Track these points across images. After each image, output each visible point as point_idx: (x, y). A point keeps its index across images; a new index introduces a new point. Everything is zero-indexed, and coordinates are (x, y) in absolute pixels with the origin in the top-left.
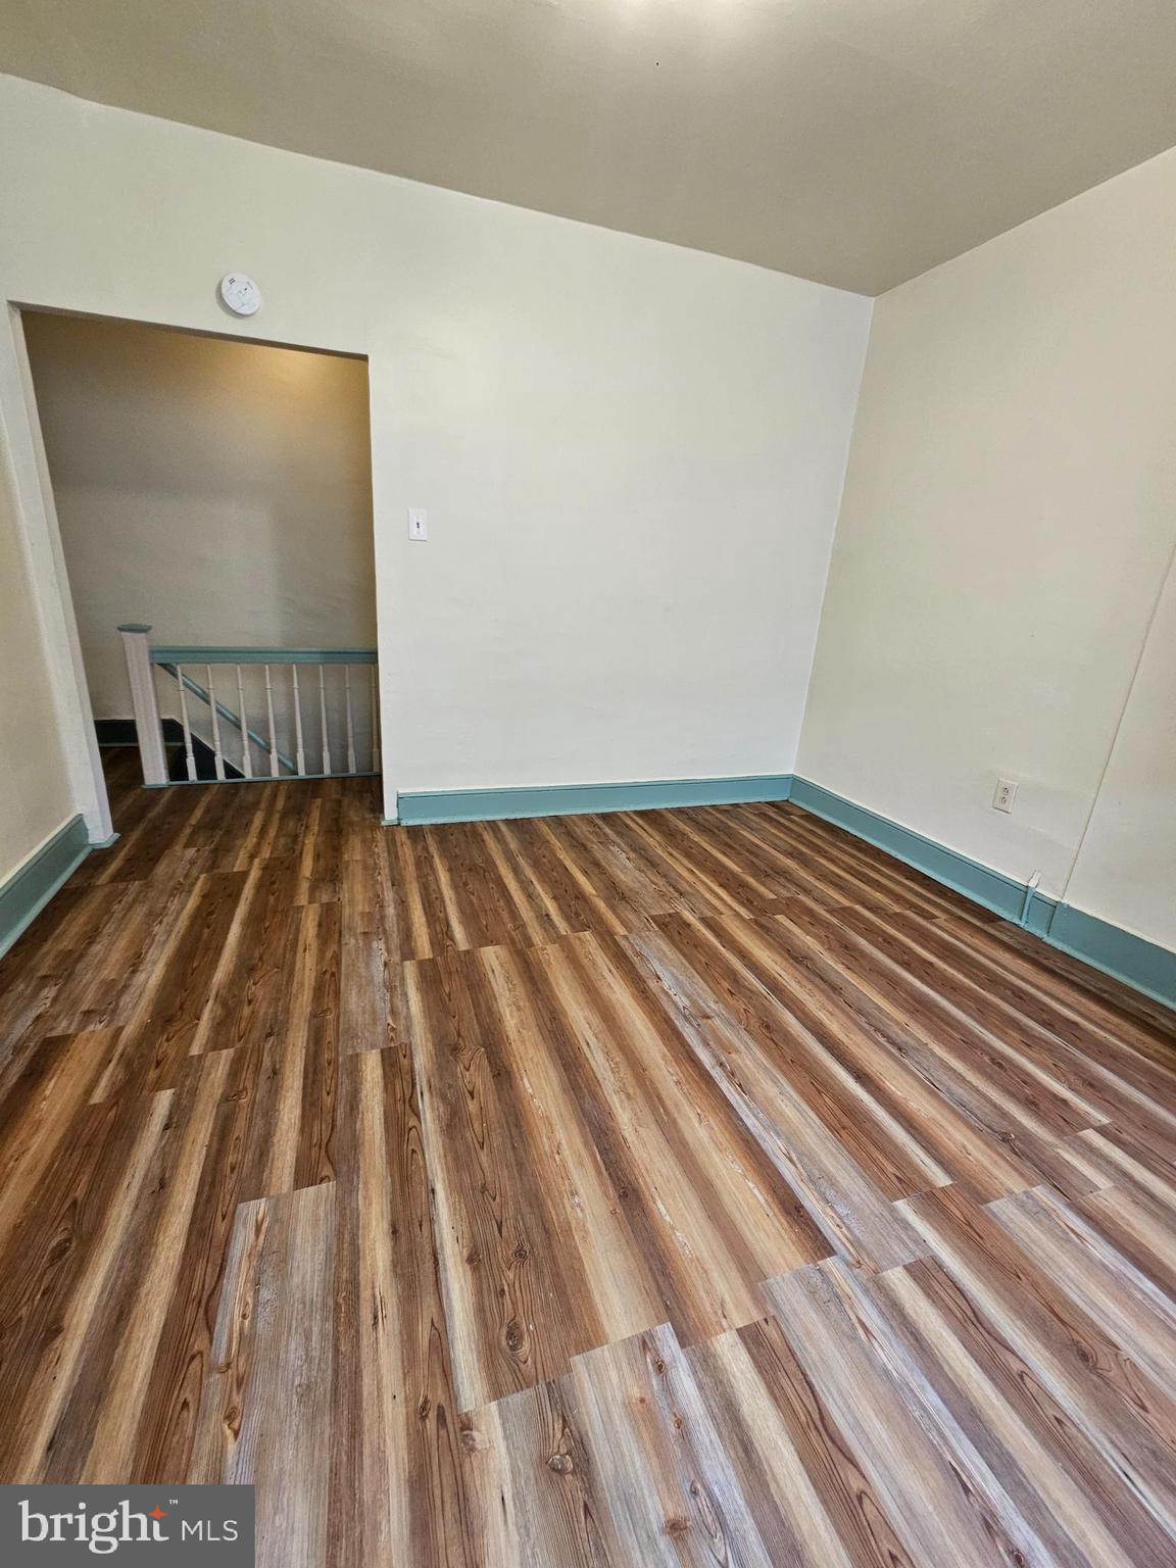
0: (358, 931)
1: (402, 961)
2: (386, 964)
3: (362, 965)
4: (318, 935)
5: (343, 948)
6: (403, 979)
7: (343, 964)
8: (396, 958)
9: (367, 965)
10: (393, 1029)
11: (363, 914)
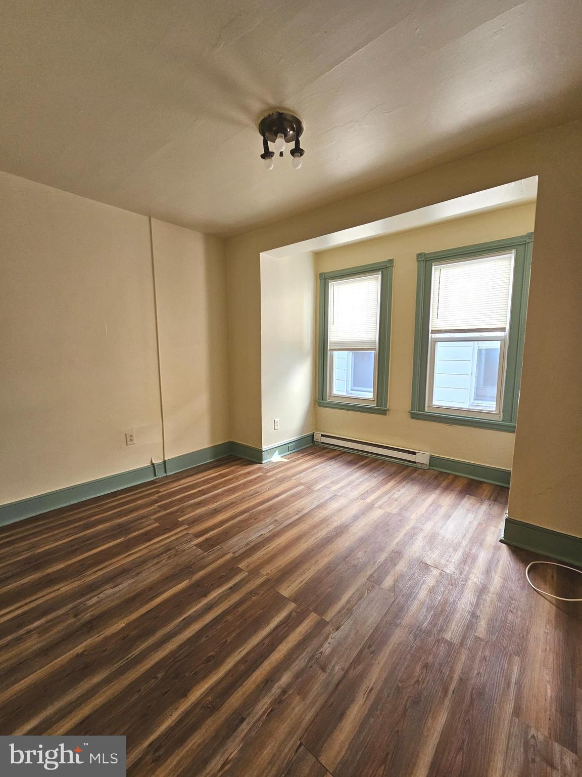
0: (326, 675)
1: (328, 623)
2: (337, 629)
3: (349, 640)
4: (352, 701)
5: (346, 667)
6: (339, 612)
7: (359, 650)
8: (328, 628)
9: (346, 637)
10: (368, 590)
11: (303, 698)
